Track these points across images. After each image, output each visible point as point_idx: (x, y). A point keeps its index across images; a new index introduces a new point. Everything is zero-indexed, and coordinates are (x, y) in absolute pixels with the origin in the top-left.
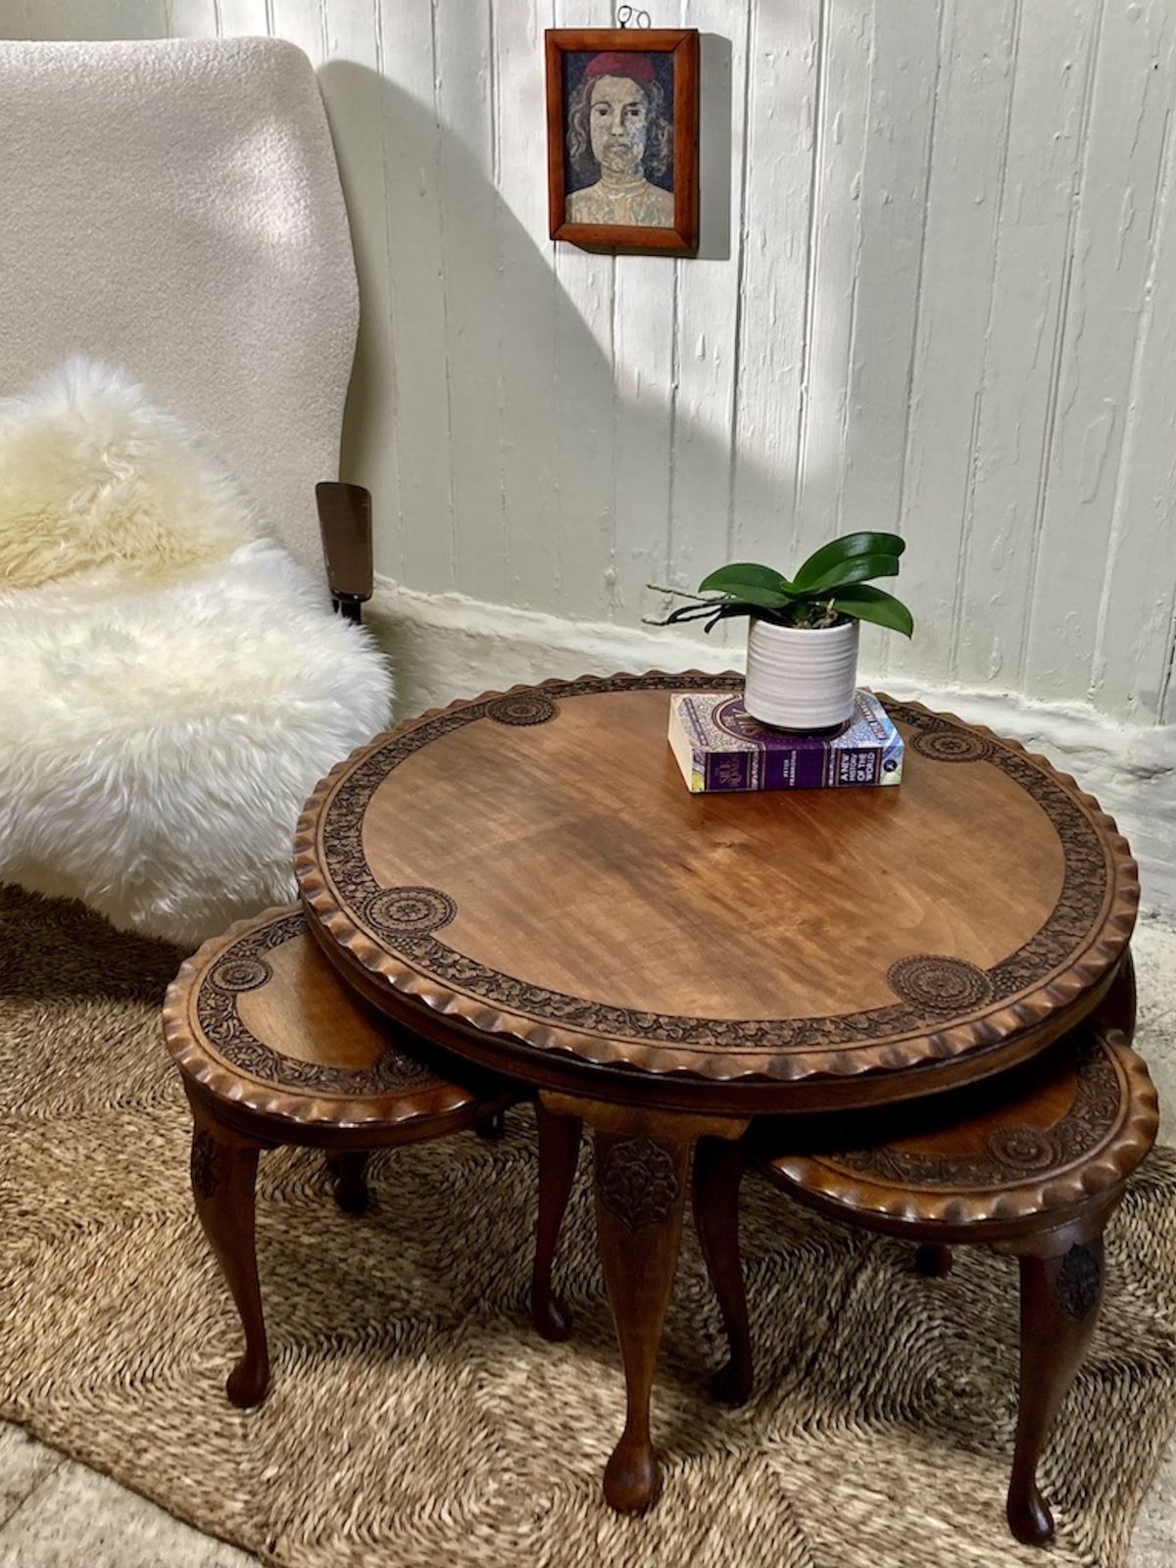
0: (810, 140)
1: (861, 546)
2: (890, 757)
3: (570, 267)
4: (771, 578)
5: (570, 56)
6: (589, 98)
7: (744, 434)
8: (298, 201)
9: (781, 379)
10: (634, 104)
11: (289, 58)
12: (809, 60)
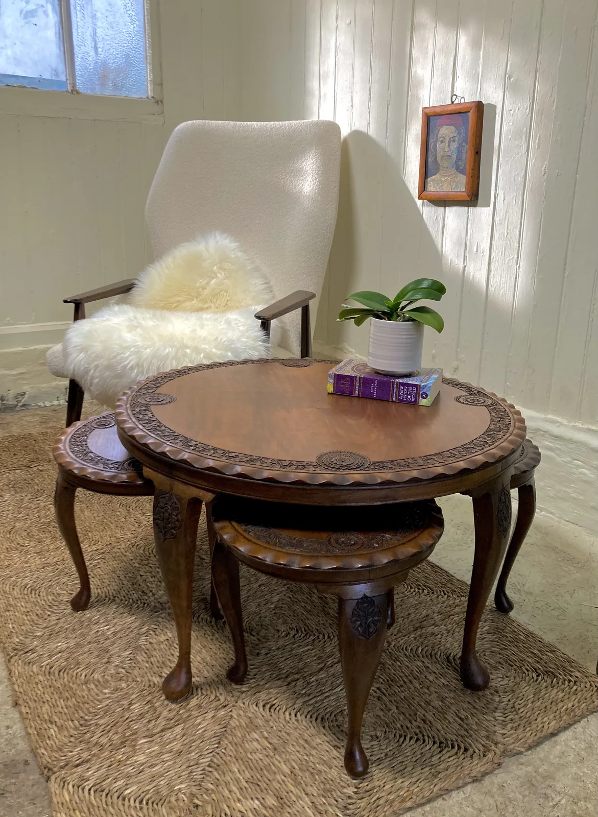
0: (526, 149)
1: (425, 285)
2: (425, 390)
3: (428, 212)
4: (382, 298)
5: (431, 118)
6: (437, 136)
7: (491, 289)
8: (316, 179)
9: (508, 263)
10: (454, 137)
11: (333, 128)
12: (528, 110)
